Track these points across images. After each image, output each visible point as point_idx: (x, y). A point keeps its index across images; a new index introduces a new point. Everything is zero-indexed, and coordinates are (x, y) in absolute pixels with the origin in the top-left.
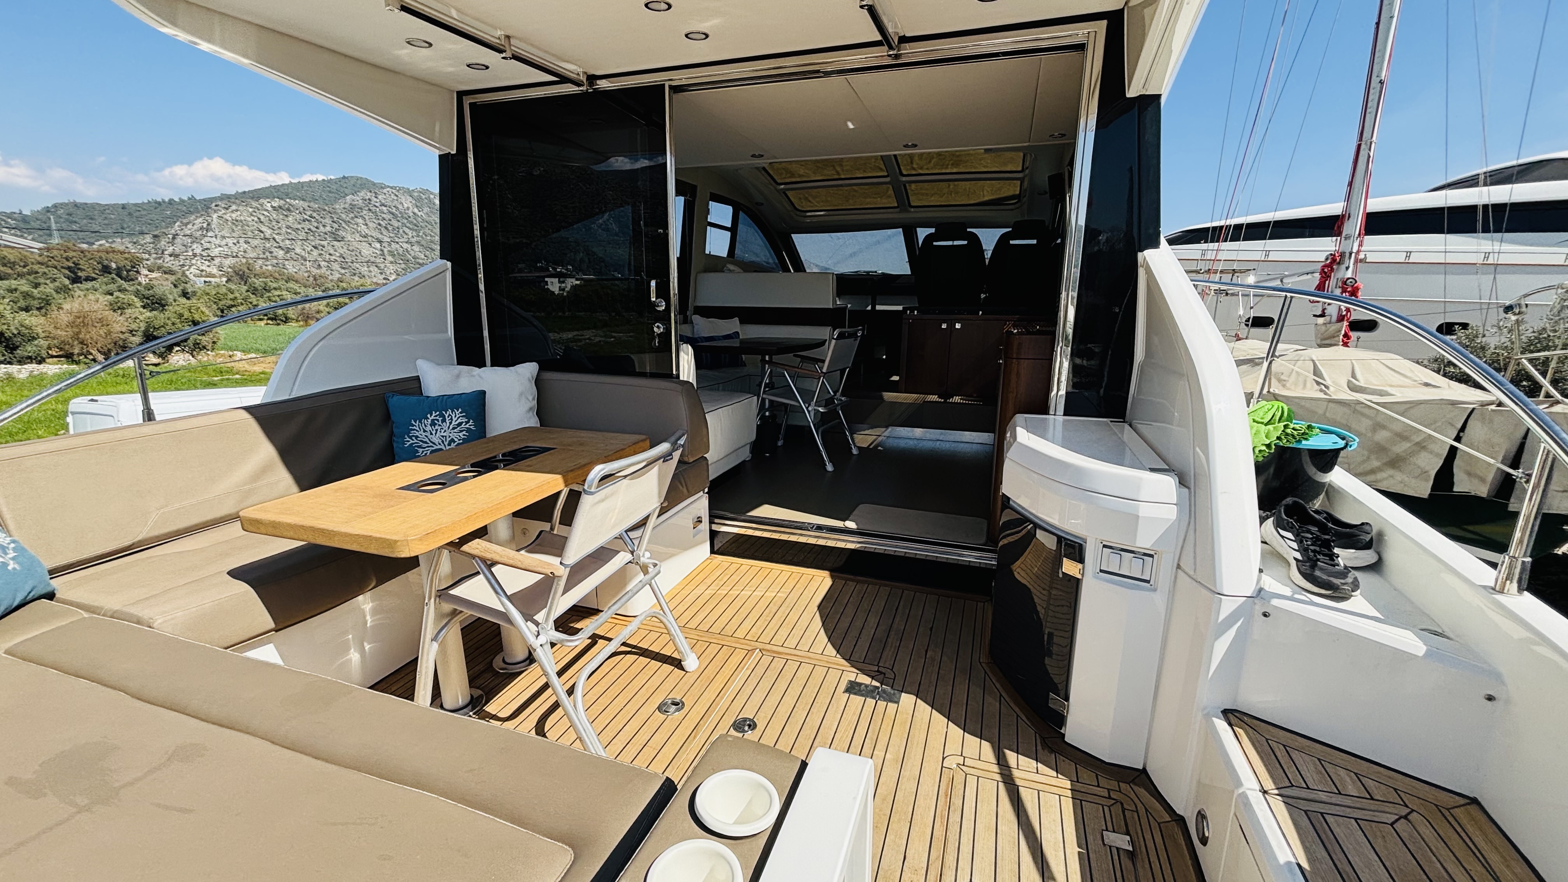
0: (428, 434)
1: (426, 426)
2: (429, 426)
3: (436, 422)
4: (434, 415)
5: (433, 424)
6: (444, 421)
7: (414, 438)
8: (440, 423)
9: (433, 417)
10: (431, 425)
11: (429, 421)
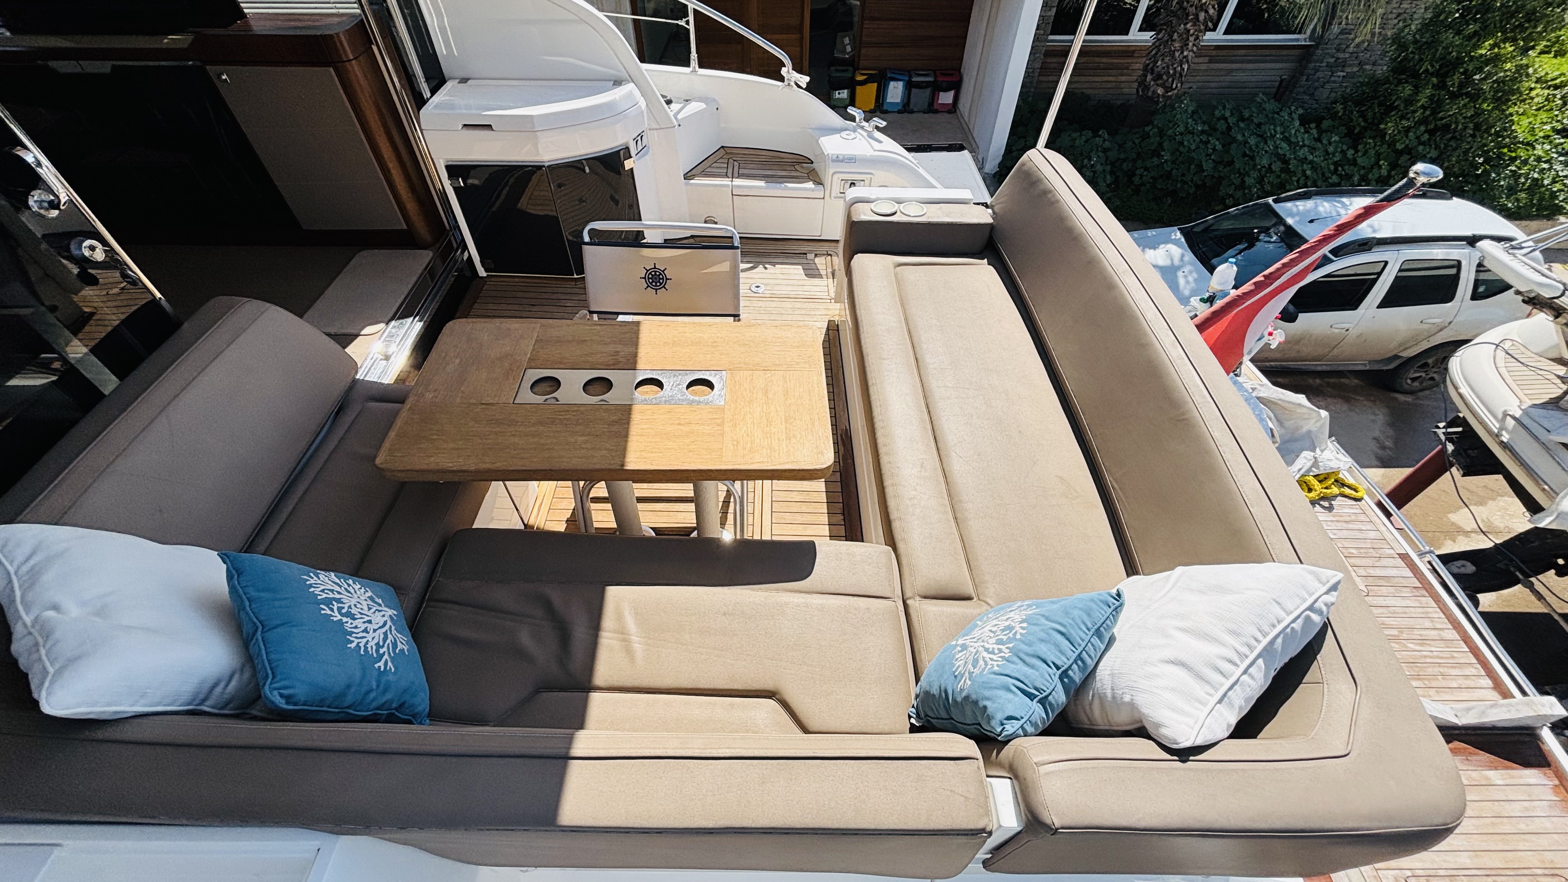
0: (371, 627)
1: (356, 627)
2: (355, 623)
3: (344, 611)
4: (329, 612)
5: (350, 615)
6: (339, 601)
7: (381, 651)
8: (346, 606)
9: (337, 613)
10: (355, 619)
11: (345, 619)
